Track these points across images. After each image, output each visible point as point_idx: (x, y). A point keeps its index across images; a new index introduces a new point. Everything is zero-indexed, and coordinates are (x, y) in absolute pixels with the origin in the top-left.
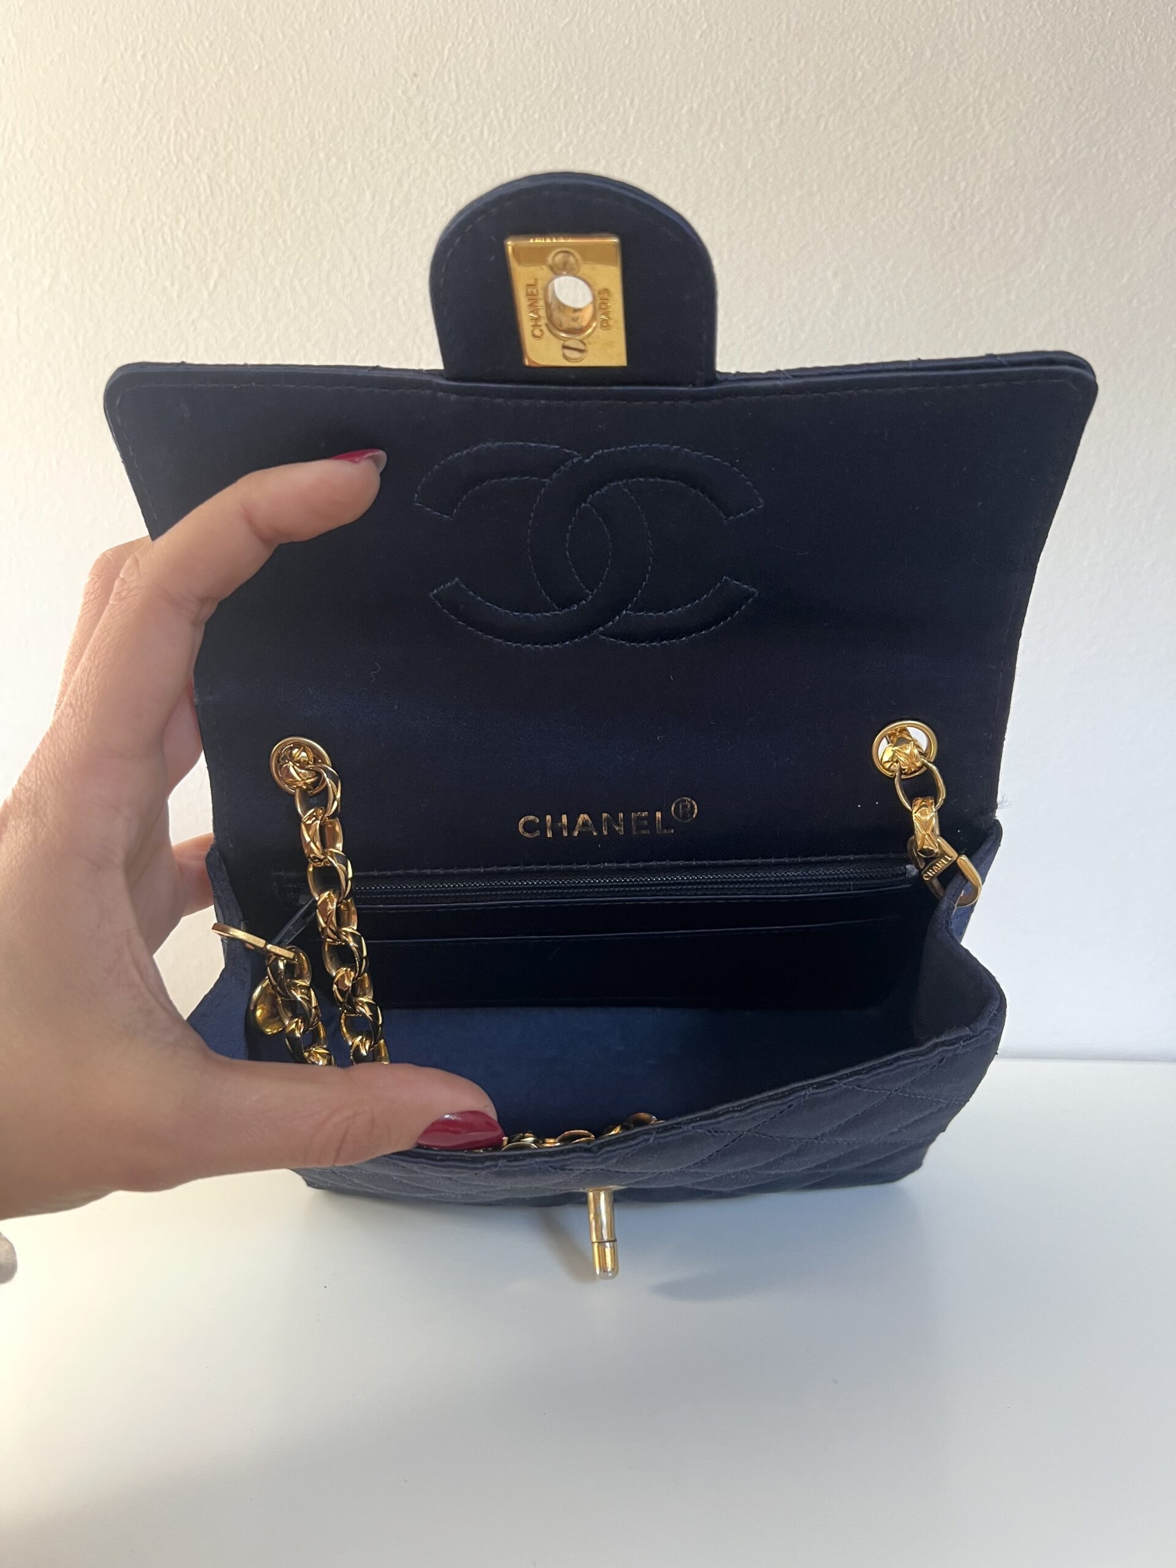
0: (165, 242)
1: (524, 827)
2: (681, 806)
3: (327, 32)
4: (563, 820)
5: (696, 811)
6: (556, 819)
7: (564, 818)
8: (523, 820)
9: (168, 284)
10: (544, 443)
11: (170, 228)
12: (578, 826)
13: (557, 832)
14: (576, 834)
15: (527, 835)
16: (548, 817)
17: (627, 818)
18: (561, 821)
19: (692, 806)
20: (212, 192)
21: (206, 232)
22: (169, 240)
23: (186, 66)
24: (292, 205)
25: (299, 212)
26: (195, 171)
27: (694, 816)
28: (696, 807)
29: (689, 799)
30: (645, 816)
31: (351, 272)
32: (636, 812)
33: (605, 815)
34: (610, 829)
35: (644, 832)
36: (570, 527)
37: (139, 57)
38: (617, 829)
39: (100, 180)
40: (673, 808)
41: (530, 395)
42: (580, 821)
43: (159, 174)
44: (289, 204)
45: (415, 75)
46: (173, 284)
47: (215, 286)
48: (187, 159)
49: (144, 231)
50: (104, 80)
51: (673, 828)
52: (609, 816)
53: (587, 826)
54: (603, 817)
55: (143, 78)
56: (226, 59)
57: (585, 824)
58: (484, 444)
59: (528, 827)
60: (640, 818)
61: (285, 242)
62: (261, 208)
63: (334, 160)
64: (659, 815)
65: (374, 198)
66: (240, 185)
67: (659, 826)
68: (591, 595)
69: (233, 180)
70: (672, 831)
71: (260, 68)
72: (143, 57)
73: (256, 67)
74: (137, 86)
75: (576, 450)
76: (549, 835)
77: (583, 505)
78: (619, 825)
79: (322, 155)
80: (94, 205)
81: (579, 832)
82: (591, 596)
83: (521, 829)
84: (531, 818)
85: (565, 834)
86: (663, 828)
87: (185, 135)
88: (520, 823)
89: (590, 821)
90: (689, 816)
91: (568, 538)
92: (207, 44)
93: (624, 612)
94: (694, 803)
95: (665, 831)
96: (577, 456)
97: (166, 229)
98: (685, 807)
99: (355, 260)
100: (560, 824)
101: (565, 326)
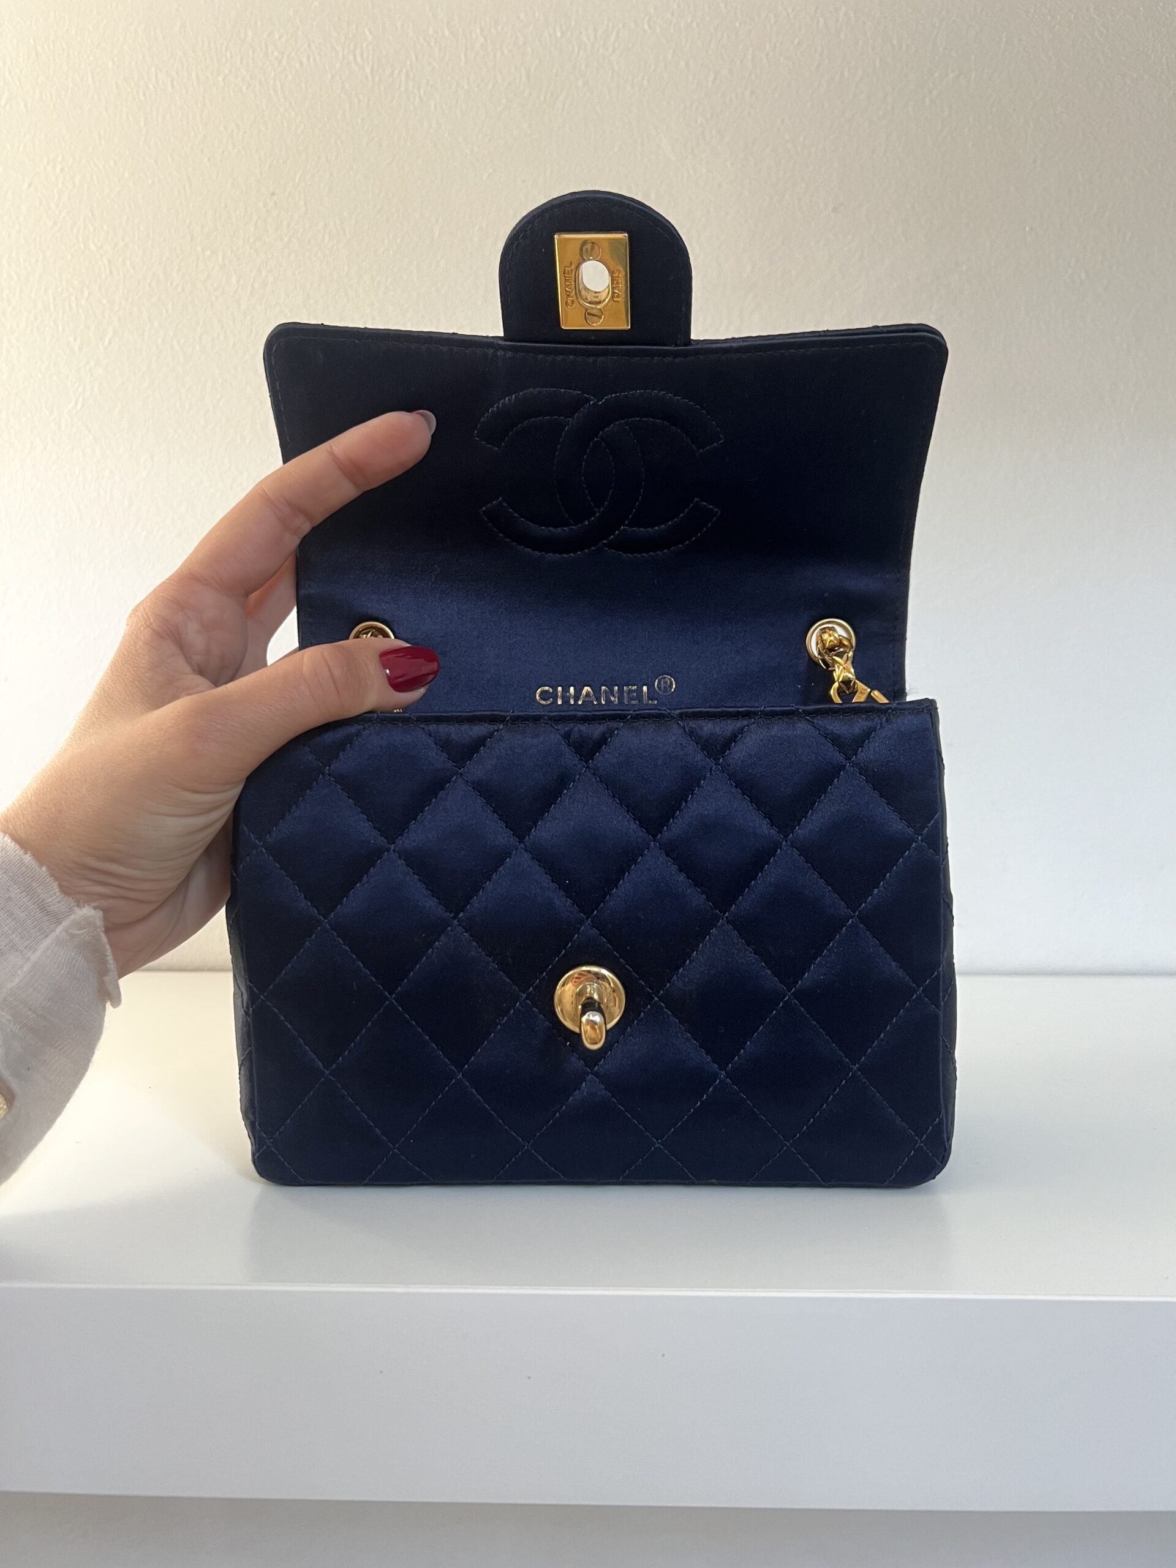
0: (71, 308)
1: (540, 696)
2: (662, 682)
3: (206, 160)
4: (571, 692)
5: (674, 686)
6: (566, 690)
7: (572, 689)
8: (540, 690)
9: (71, 339)
10: (570, 389)
11: (76, 298)
12: (582, 696)
13: (566, 700)
14: (580, 702)
15: (543, 702)
16: (560, 689)
17: (621, 691)
18: (569, 691)
19: (671, 682)
20: (111, 272)
21: (105, 301)
22: (74, 306)
23: (95, 178)
24: (174, 284)
25: (179, 289)
26: (98, 257)
27: (673, 690)
28: (674, 683)
29: (669, 677)
30: (634, 690)
31: (218, 335)
32: (628, 686)
33: (603, 688)
34: (608, 700)
35: (633, 702)
36: (585, 457)
37: (58, 170)
38: (613, 699)
39: (21, 260)
40: (656, 684)
41: (562, 352)
42: (584, 692)
43: (69, 257)
44: (172, 284)
45: (273, 194)
46: (75, 339)
47: (110, 342)
48: (92, 246)
49: (54, 299)
50: (30, 186)
51: (656, 699)
52: (607, 689)
53: (590, 696)
54: (602, 690)
55: (60, 185)
56: (126, 175)
57: (588, 694)
58: (528, 389)
59: (543, 694)
60: (630, 691)
61: (167, 311)
62: (150, 286)
63: (208, 253)
64: (645, 688)
65: (238, 281)
66: (134, 268)
67: (645, 698)
68: (599, 512)
69: (128, 263)
70: (656, 702)
71: (153, 182)
72: (62, 170)
73: (150, 182)
74: (55, 191)
75: (592, 395)
76: (560, 702)
77: (596, 439)
78: (614, 696)
79: (199, 249)
80: (15, 277)
81: (583, 701)
82: (598, 514)
83: (538, 697)
84: (547, 688)
85: (572, 702)
86: (648, 700)
87: (91, 229)
88: (538, 692)
89: (592, 692)
90: (669, 690)
91: (583, 466)
92: (112, 163)
93: (622, 527)
94: (673, 680)
95: (650, 702)
96: (593, 400)
97: (73, 298)
98: (666, 683)
99: (222, 326)
100: (568, 694)
101: (589, 300)
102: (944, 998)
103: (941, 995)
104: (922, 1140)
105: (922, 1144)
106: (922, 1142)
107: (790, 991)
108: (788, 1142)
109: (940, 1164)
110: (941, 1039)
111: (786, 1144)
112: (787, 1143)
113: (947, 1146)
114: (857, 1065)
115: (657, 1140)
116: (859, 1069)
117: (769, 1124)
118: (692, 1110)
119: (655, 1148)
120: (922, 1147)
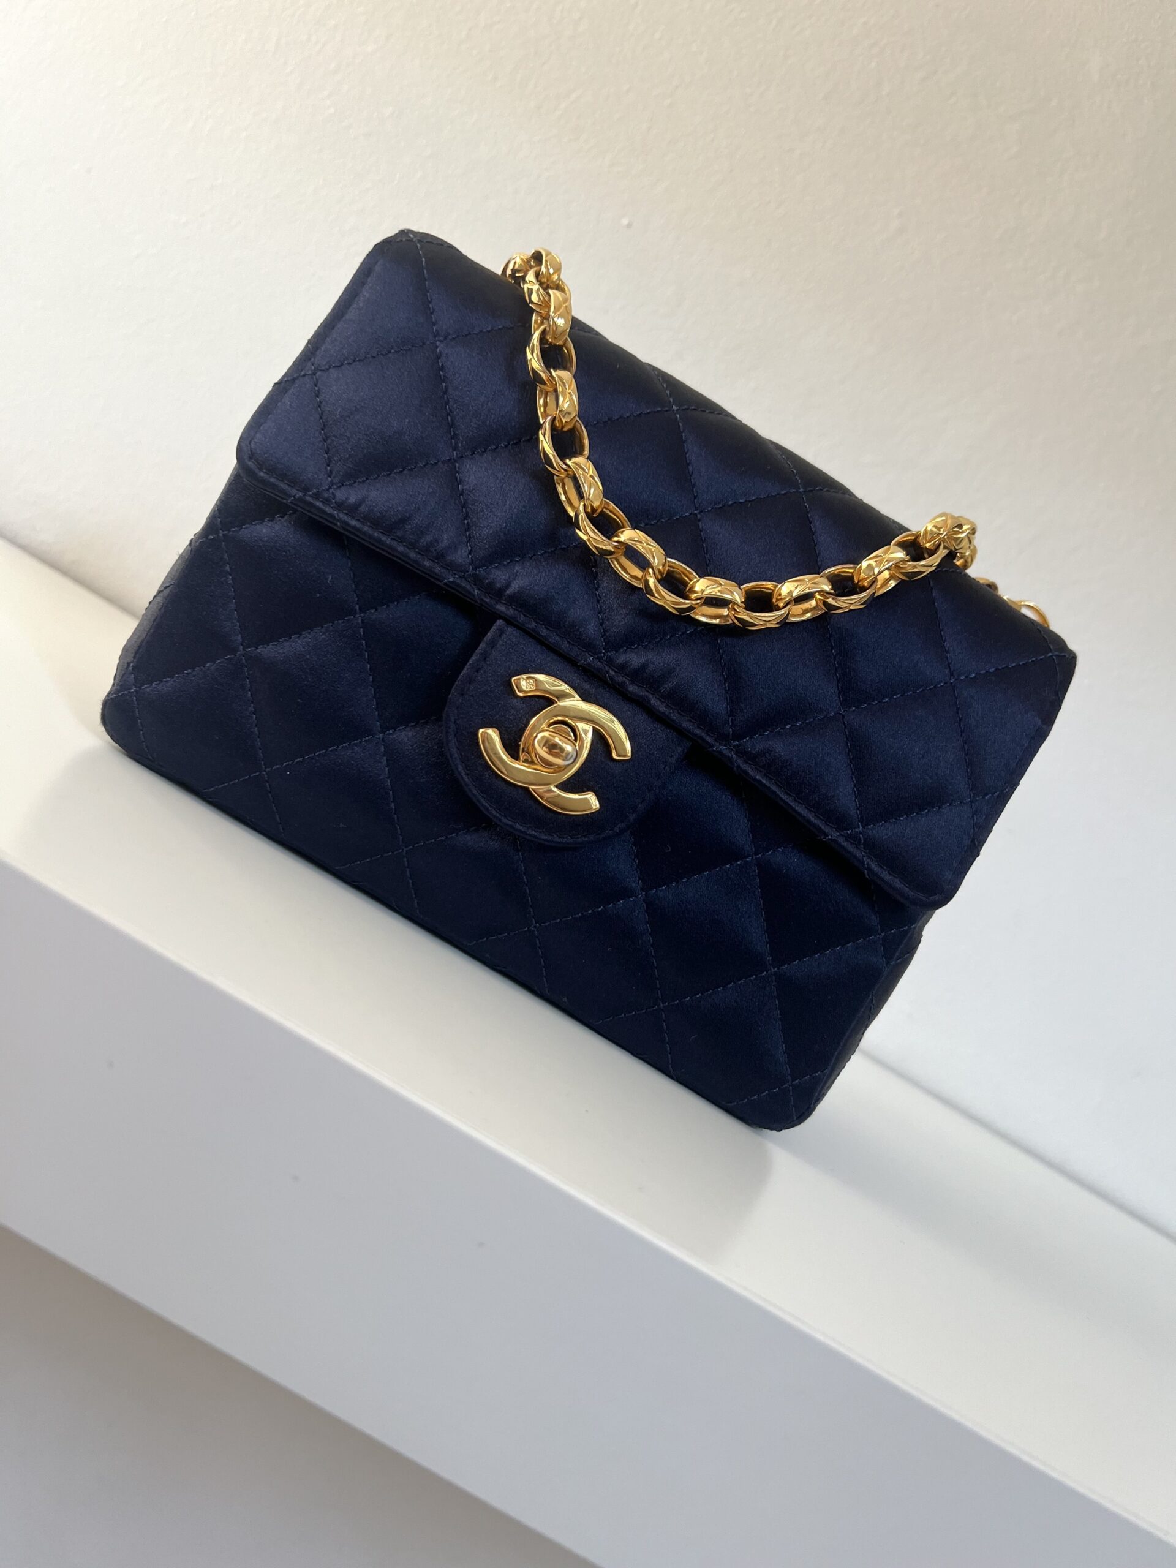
102: (898, 959)
103: (897, 954)
104: (793, 1083)
105: (791, 1088)
106: (792, 1085)
107: (756, 855)
108: (663, 1004)
109: (795, 1118)
110: (870, 997)
111: (660, 1005)
112: (661, 1003)
113: (812, 1106)
114: (776, 969)
115: (536, 923)
116: (775, 974)
117: (656, 973)
118: (590, 912)
119: (529, 931)
120: (789, 1091)
